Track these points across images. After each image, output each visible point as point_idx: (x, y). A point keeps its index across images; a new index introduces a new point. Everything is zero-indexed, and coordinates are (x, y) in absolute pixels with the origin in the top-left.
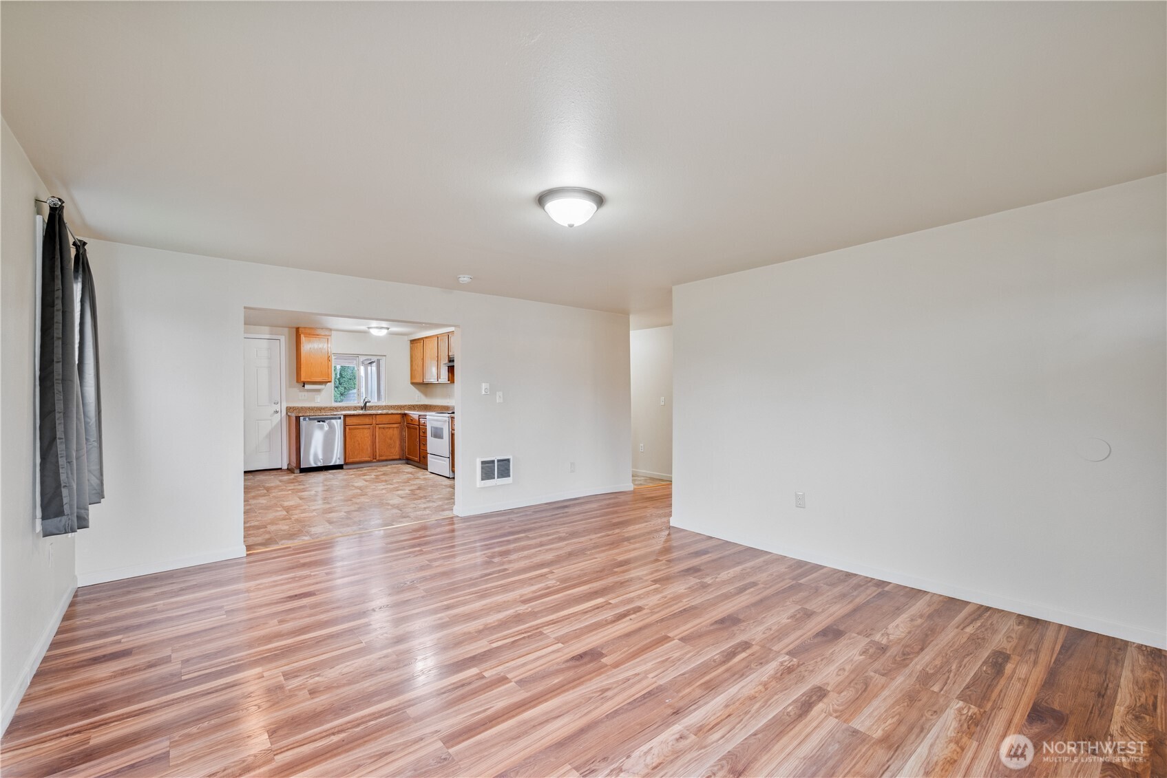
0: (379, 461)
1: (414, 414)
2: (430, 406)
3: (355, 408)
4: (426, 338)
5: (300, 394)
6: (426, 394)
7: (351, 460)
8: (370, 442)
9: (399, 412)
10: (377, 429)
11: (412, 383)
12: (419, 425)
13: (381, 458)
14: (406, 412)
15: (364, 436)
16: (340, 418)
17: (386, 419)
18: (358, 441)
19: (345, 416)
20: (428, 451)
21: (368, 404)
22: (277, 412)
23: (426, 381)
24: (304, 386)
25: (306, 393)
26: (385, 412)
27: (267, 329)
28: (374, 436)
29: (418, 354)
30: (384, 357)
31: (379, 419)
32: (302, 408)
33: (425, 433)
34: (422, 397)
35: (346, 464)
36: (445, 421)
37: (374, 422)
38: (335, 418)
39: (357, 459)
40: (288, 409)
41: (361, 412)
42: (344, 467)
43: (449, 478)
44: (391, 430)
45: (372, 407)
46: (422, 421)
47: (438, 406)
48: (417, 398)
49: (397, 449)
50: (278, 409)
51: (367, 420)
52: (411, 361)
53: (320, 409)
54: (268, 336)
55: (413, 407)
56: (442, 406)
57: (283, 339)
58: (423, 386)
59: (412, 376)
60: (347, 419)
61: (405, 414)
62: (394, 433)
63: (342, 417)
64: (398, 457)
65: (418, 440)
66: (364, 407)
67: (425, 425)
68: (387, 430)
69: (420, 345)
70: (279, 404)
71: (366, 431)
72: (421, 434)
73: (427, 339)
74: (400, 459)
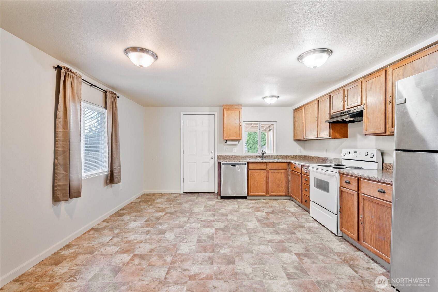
0: (271, 196)
1: (298, 164)
2: (308, 157)
3: (257, 157)
4: (307, 104)
5: (225, 147)
6: (304, 148)
7: (252, 194)
8: (265, 182)
9: (285, 161)
10: (270, 173)
11: (295, 140)
12: (301, 173)
13: (273, 194)
14: (291, 161)
15: (261, 177)
16: (245, 164)
17: (276, 166)
18: (256, 180)
19: (248, 163)
20: (311, 198)
21: (264, 154)
22: (212, 158)
23: (306, 138)
24: (226, 142)
25: (228, 147)
26: (275, 160)
27: (207, 108)
28: (267, 177)
29: (300, 118)
30: (276, 123)
31: (271, 166)
32: (225, 156)
33: (308, 180)
34: (302, 149)
35: (249, 196)
36: (332, 176)
37: (268, 168)
38: (242, 164)
39: (256, 194)
40: (219, 157)
41: (259, 160)
42: (248, 198)
43: (337, 235)
44: (280, 174)
45: (267, 156)
46: (304, 171)
47: (315, 157)
48: (298, 150)
49: (284, 188)
50: (213, 157)
51: (263, 166)
52: (294, 125)
53: (236, 157)
54: (208, 113)
55: (295, 157)
56: (319, 158)
57: (216, 113)
58: (303, 141)
59: (295, 135)
60: (250, 165)
61: (290, 163)
62: (282, 176)
63: (246, 163)
64: (284, 194)
65: (300, 185)
66: (262, 156)
67: (307, 175)
68: (276, 174)
69: (301, 112)
70: (214, 153)
71: (262, 174)
72: (304, 181)
73: (307, 106)
74: (286, 196)
